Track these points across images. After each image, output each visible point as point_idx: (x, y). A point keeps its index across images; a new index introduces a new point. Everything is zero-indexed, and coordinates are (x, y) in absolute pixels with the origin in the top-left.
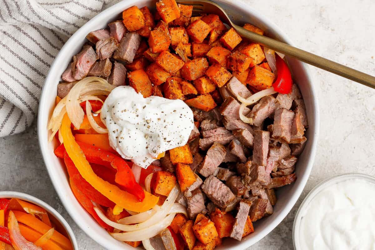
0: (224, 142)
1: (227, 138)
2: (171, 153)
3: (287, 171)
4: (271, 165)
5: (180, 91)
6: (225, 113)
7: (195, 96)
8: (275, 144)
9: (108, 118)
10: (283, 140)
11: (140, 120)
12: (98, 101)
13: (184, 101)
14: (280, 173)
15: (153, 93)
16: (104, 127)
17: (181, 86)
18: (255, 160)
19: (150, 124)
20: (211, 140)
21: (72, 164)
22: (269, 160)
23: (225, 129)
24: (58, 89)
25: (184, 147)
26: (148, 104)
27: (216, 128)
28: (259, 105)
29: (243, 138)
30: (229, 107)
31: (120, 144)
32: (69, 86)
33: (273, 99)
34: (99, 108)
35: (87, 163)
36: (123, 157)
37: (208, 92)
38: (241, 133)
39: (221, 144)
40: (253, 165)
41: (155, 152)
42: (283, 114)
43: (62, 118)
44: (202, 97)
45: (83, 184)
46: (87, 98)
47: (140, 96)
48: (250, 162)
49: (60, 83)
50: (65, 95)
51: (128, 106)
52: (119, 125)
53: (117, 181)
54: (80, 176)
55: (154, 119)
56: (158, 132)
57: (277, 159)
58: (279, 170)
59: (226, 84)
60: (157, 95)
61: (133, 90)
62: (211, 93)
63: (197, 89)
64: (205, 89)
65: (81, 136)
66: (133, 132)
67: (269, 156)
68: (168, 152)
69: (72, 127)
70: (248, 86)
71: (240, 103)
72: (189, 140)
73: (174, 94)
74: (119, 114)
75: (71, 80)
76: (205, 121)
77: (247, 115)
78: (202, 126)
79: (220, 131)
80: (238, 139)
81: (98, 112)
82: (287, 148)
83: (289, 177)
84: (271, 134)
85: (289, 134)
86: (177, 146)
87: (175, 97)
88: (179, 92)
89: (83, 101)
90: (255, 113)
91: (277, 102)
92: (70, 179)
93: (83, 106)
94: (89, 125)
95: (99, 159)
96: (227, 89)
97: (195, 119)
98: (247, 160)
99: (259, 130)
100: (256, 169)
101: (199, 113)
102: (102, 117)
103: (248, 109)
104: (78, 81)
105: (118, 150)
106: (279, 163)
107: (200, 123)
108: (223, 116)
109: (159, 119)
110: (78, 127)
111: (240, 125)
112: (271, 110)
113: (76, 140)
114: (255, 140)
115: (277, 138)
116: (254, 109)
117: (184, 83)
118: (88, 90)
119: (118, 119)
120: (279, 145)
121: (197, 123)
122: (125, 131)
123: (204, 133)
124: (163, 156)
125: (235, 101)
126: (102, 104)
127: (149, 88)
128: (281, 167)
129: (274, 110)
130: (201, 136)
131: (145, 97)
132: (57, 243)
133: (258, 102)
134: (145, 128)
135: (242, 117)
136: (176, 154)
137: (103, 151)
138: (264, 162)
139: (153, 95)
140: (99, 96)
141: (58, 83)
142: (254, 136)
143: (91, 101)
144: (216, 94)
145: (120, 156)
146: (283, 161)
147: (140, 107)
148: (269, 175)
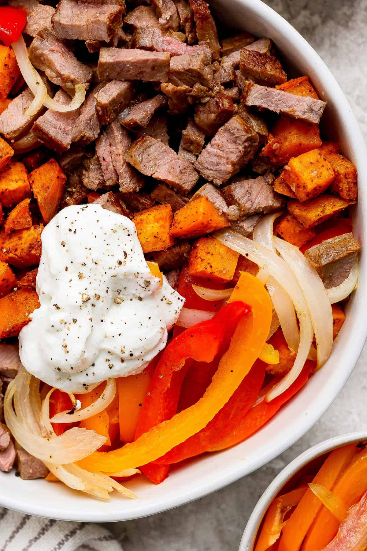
0: (126, 142)
1: (118, 134)
2: (150, 249)
3: (184, 13)
4: (169, 43)
5: (25, 234)
6: (66, 141)
7: (34, 202)
8: (128, 38)
9: (82, 379)
10: (115, 19)
11: (83, 316)
12: (51, 398)
13: (45, 225)
14: (188, 26)
15: (32, 289)
16: (103, 385)
17: (15, 233)
18: (159, 77)
19: (91, 293)
20: (122, 169)
21: (178, 449)
22: (159, 48)
23: (98, 140)
24: (31, 477)
25: (137, 224)
26: (51, 298)
27: (98, 159)
28: (48, 72)
29: (114, 102)
30: (52, 132)
31: (136, 354)
32: (22, 458)
33: (35, 43)
34: (66, 396)
35: (176, 417)
36: (163, 346)
37: (25, 176)
38: (104, 107)
39: (130, 148)
40: (170, 81)
41: (148, 283)
42: (64, 21)
43: (85, 472)
44: (36, 189)
45: (220, 424)
46: (46, 422)
47: (36, 315)
48: (163, 85)
49: (18, 474)
50: (41, 464)
51: (55, 341)
52: (96, 357)
53: (209, 359)
54: (203, 430)
55: (79, 286)
56: (107, 277)
57: (158, 31)
58: (181, 29)
59: (8, 140)
60: (34, 280)
61: (25, 330)
62: (29, 170)
63: (22, 199)
64: (20, 184)
65: (124, 431)
66: (109, 328)
67: (151, 49)
68: (149, 256)
69: (105, 449)
70: (12, 96)
71: (43, 110)
72: (124, 213)
73: (31, 247)
74: (73, 359)
75: (12, 454)
76: (86, 181)
77: (69, 95)
78: (94, 187)
79: (102, 150)
80: (118, 112)
81: (73, 398)
82: (136, 13)
83: (194, 7)
84: (103, 44)
85: (105, 8)
86: (135, 237)
87: (37, 245)
88: (28, 237)
89: (50, 428)
90: (65, 79)
91: (40, 35)
92: (210, 450)
93: (61, 429)
94: (99, 415)
95: (168, 394)
96: (17, 139)
97: (84, 201)
98: (161, 93)
99: (98, 70)
100: (178, 73)
101: (71, 194)
102: (82, 391)
103: (59, 94)
104: (13, 439)
105: (150, 358)
106: (166, 29)
107: (90, 191)
108: (74, 144)
109: (80, 276)
110: (103, 439)
111: (90, 111)
112: (57, 47)
113: (132, 440)
114: (118, 78)
115: (111, 31)
116: (57, 81)
117: (8, 225)
118: (30, 419)
119: (84, 361)
120: (131, 29)
121: (90, 198)
122: (108, 346)
123: (109, 183)
124: (156, 265)
125: (40, 121)
126: (57, 391)
127: (21, 297)
128: (175, 25)
129: (58, 40)
130: (115, 188)
131: (38, 305)
132: (340, 476)
133: (42, 74)
134: (99, 304)
135: (75, 105)
136: (151, 239)
137: (151, 388)
138: (162, 56)
139: (34, 289)
140: (43, 398)
141: (18, 478)
142: (109, 80)
143: (52, 413)
144: (31, 161)
145: (161, 353)
146: (162, 21)
147: (57, 317)
148: (190, 48)
